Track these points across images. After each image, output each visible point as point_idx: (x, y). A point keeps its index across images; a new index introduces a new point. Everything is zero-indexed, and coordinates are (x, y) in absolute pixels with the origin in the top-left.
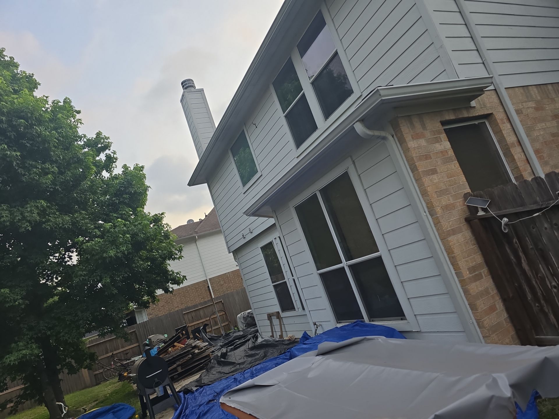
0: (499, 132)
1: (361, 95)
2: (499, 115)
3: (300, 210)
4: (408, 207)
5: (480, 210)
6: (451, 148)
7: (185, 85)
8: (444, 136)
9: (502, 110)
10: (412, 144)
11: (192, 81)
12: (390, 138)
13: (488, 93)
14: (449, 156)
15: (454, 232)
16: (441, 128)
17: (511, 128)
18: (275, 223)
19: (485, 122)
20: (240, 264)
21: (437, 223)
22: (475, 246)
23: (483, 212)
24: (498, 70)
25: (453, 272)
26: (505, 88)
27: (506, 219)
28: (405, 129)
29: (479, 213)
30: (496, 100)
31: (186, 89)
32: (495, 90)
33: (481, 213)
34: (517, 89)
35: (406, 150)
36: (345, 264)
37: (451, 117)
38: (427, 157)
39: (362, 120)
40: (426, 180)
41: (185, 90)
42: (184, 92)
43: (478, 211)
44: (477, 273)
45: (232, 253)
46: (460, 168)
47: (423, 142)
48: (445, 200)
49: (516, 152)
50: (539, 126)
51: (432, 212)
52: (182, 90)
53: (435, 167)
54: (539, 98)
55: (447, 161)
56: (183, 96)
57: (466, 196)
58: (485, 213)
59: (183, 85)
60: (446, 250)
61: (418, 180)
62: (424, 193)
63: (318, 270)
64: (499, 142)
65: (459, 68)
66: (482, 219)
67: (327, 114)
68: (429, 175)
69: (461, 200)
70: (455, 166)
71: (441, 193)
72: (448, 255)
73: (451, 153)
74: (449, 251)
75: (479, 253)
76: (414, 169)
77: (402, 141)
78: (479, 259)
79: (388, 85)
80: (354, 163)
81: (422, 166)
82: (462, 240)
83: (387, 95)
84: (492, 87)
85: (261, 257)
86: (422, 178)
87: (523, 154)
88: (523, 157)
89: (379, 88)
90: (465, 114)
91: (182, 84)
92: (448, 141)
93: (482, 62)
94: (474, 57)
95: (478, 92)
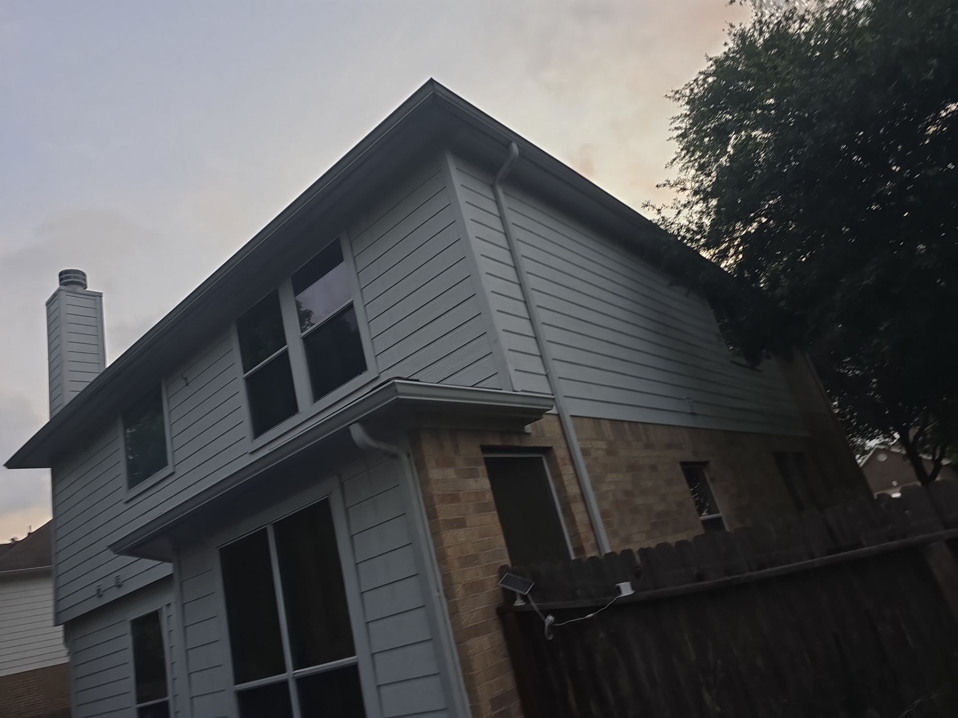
0: (558, 476)
1: (377, 378)
2: (560, 453)
3: (229, 556)
4: (415, 578)
5: (519, 598)
6: (490, 489)
7: (67, 278)
8: (482, 468)
9: (564, 446)
10: (435, 474)
11: (84, 274)
12: (404, 458)
13: (550, 417)
14: (486, 501)
15: (476, 631)
16: (481, 456)
17: (572, 474)
18: (171, 575)
19: (541, 458)
20: (72, 653)
21: (454, 612)
22: (505, 659)
23: (522, 601)
24: (565, 389)
25: (468, 705)
26: (572, 416)
27: (551, 618)
28: (429, 449)
29: (517, 601)
30: (558, 430)
31: (66, 284)
32: (558, 415)
33: (519, 603)
34: (586, 420)
35: (425, 482)
36: (290, 674)
37: (496, 442)
38: (454, 498)
39: (363, 422)
40: (448, 537)
41: (63, 287)
42: (59, 290)
43: (516, 600)
44: (503, 708)
45: (61, 628)
46: (499, 524)
47: (451, 473)
48: (473, 574)
49: (578, 509)
50: (611, 477)
51: (449, 593)
52: (57, 285)
53: (463, 517)
54: (612, 438)
55: (482, 508)
56: (55, 295)
57: (503, 570)
58: (524, 604)
59: (62, 278)
60: (461, 662)
61: (435, 534)
62: (442, 558)
63: (237, 682)
64: (557, 490)
65: (515, 376)
66: (520, 612)
67: (319, 392)
68: (453, 529)
69: (494, 576)
70: (492, 520)
71: (469, 560)
72: (463, 672)
73: (489, 497)
74: (466, 665)
75: (509, 673)
76: (432, 514)
77: (420, 467)
78: (509, 682)
79: (411, 378)
80: (342, 486)
81: (444, 512)
82: (489, 647)
83: (406, 393)
84: (554, 411)
85: (128, 641)
86: (442, 532)
87: (586, 514)
88: (586, 519)
89: (396, 381)
90: (516, 442)
91: (61, 274)
92: (487, 478)
93: (545, 373)
94: (535, 365)
95: (535, 414)
